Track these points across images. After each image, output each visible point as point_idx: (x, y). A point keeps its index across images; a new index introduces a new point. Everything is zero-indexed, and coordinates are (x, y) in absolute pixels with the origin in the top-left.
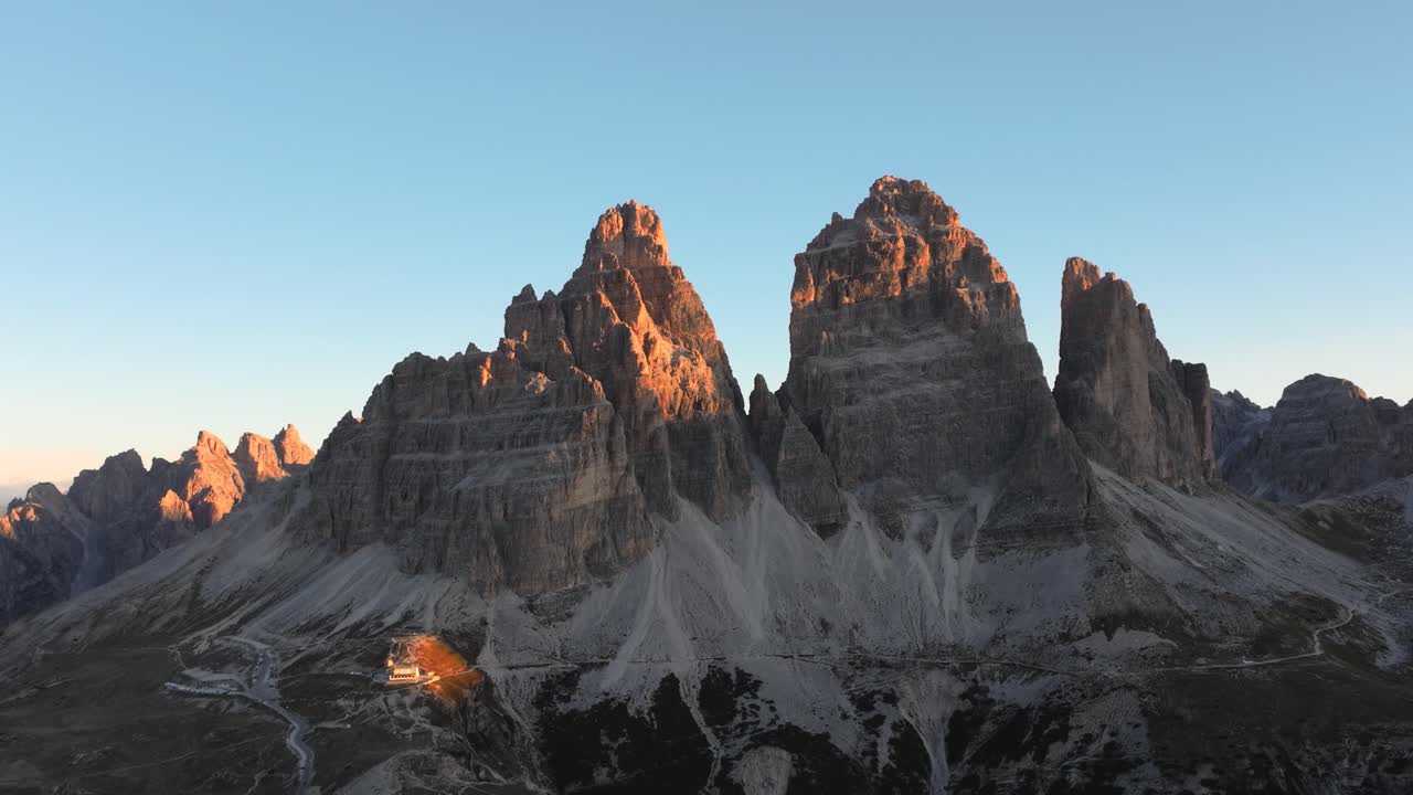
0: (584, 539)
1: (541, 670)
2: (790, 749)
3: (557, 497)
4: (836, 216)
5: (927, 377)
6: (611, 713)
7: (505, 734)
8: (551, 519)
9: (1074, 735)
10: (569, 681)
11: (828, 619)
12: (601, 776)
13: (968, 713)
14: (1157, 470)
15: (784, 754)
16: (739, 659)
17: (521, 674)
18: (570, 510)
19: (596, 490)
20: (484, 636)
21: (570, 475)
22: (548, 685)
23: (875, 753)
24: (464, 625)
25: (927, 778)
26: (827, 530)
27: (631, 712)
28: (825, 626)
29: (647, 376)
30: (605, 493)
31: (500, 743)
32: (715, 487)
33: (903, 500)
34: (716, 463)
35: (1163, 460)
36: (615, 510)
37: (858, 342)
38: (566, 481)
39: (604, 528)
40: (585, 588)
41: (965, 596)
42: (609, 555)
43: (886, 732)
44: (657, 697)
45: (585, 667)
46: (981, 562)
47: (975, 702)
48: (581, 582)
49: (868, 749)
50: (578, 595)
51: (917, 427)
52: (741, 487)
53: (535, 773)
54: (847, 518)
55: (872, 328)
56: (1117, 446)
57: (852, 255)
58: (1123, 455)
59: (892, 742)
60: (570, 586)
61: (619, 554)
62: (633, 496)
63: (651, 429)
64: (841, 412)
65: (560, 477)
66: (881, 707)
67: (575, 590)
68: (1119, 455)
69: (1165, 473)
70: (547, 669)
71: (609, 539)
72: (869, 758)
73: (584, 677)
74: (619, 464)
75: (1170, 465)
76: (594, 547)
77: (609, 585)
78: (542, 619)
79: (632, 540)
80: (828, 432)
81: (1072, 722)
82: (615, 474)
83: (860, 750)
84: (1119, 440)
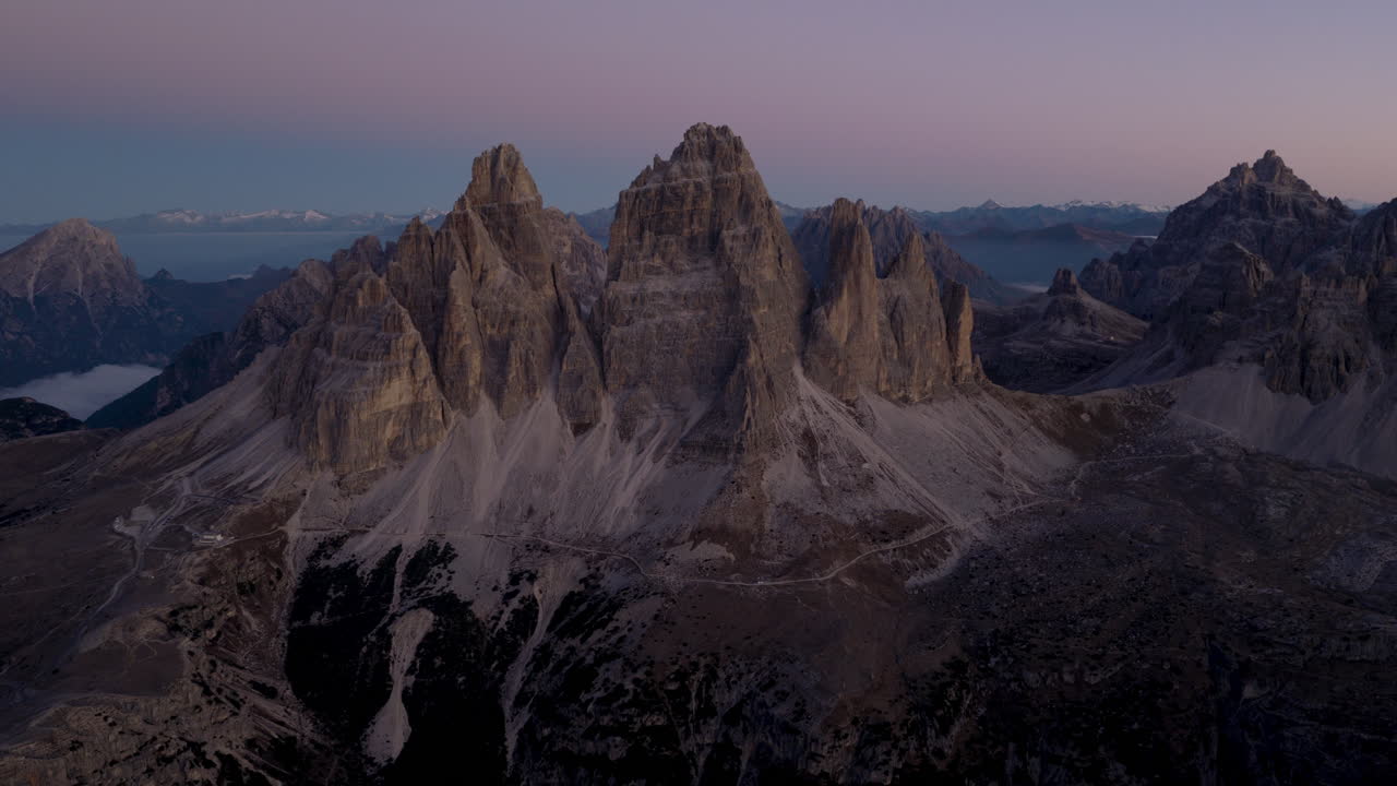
0: (389, 432)
1: (323, 533)
2: (435, 613)
3: (365, 404)
4: (656, 159)
5: (686, 306)
6: (348, 571)
7: (271, 583)
8: (359, 420)
9: (610, 626)
10: (337, 543)
11: (535, 508)
12: (314, 619)
13: (579, 593)
14: (877, 385)
15: (432, 615)
16: (455, 536)
17: (309, 535)
18: (375, 414)
19: (400, 397)
20: (300, 503)
21: (377, 387)
22: (322, 546)
23: (499, 619)
24: (289, 495)
25: (525, 641)
26: (581, 429)
27: (359, 573)
28: (531, 511)
29: (459, 306)
30: (407, 400)
31: (265, 588)
32: (506, 391)
33: (645, 407)
34: (510, 372)
35: (883, 376)
36: (416, 411)
37: (650, 270)
38: (373, 392)
39: (405, 425)
40: (384, 469)
41: (640, 496)
42: (406, 445)
43: (515, 603)
44: (380, 564)
45: (353, 533)
46: (668, 467)
47: (587, 586)
48: (381, 465)
49: (496, 615)
50: (376, 475)
51: (666, 348)
52: (531, 389)
53: (282, 609)
54: (598, 419)
55: (663, 258)
56: (836, 367)
57: (656, 195)
58: (840, 374)
59: (514, 611)
60: (372, 469)
61: (413, 444)
62: (428, 403)
63: (460, 346)
64: (616, 331)
65: (369, 389)
66: (523, 583)
67: (375, 471)
68: (836, 374)
69: (884, 387)
70: (328, 533)
71: (408, 434)
72: (494, 621)
73: (350, 540)
74: (418, 379)
75: (888, 380)
76: (398, 438)
77: (401, 467)
78: (343, 492)
79: (425, 435)
80: (606, 348)
81: (615, 617)
82: (416, 386)
83: (492, 615)
84: (838, 362)
